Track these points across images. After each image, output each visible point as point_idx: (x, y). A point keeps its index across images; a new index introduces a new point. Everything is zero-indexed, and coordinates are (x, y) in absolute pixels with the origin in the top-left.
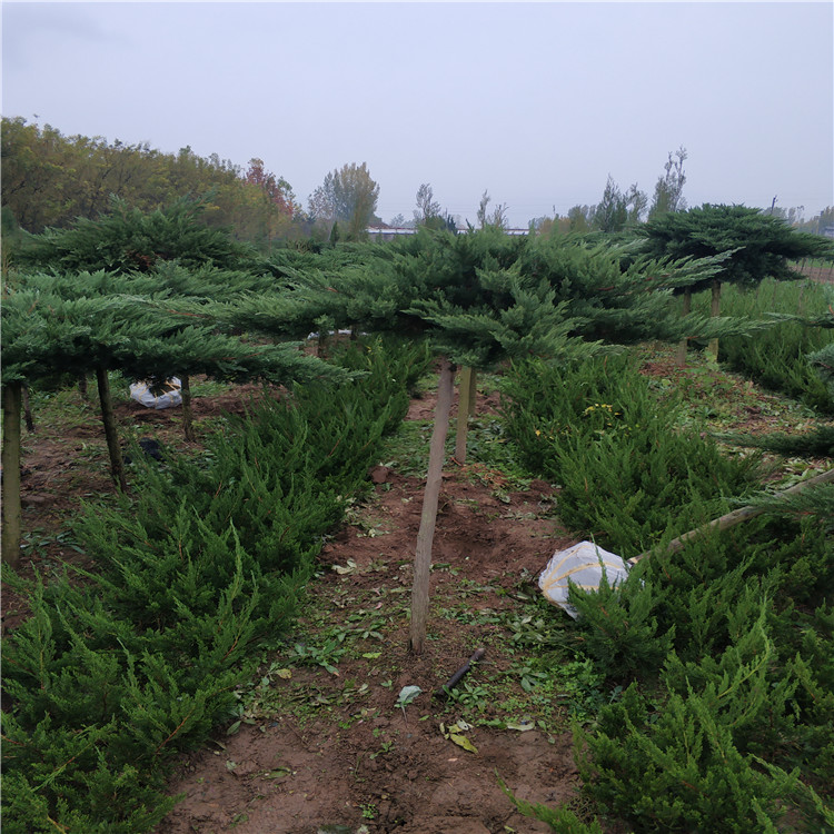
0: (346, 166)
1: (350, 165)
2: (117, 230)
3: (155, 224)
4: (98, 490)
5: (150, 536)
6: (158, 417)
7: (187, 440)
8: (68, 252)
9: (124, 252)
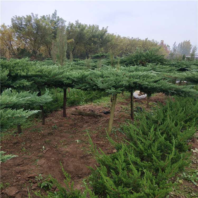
0: (184, 41)
1: (185, 41)
2: (137, 56)
3: (147, 54)
4: (127, 118)
5: (143, 134)
6: (140, 101)
7: (147, 107)
8: (126, 61)
9: (139, 61)
